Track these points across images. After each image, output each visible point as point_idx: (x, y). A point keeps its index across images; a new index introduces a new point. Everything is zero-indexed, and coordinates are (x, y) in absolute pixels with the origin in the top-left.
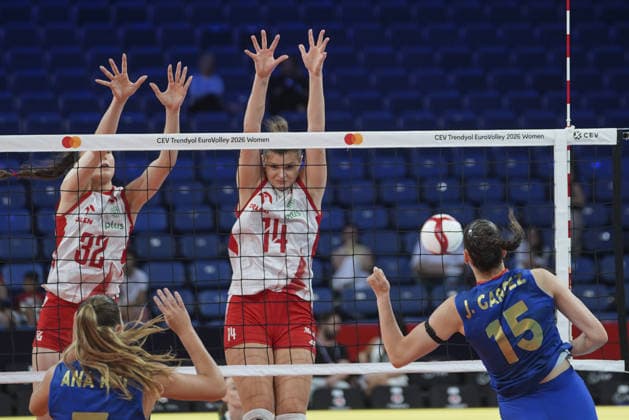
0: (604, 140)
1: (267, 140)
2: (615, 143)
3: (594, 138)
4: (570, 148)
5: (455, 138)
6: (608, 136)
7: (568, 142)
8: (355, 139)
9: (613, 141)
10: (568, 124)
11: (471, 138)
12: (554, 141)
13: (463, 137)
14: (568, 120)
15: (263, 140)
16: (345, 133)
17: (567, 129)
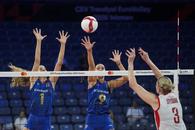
0: (189, 73)
1: (84, 73)
2: (193, 74)
3: (187, 73)
4: (179, 76)
5: (142, 73)
6: (191, 72)
7: (178, 74)
8: (111, 73)
9: (193, 73)
10: (178, 68)
11: (147, 72)
12: (173, 73)
13: (145, 72)
14: (178, 67)
15: (83, 73)
16: (108, 71)
17: (178, 70)
